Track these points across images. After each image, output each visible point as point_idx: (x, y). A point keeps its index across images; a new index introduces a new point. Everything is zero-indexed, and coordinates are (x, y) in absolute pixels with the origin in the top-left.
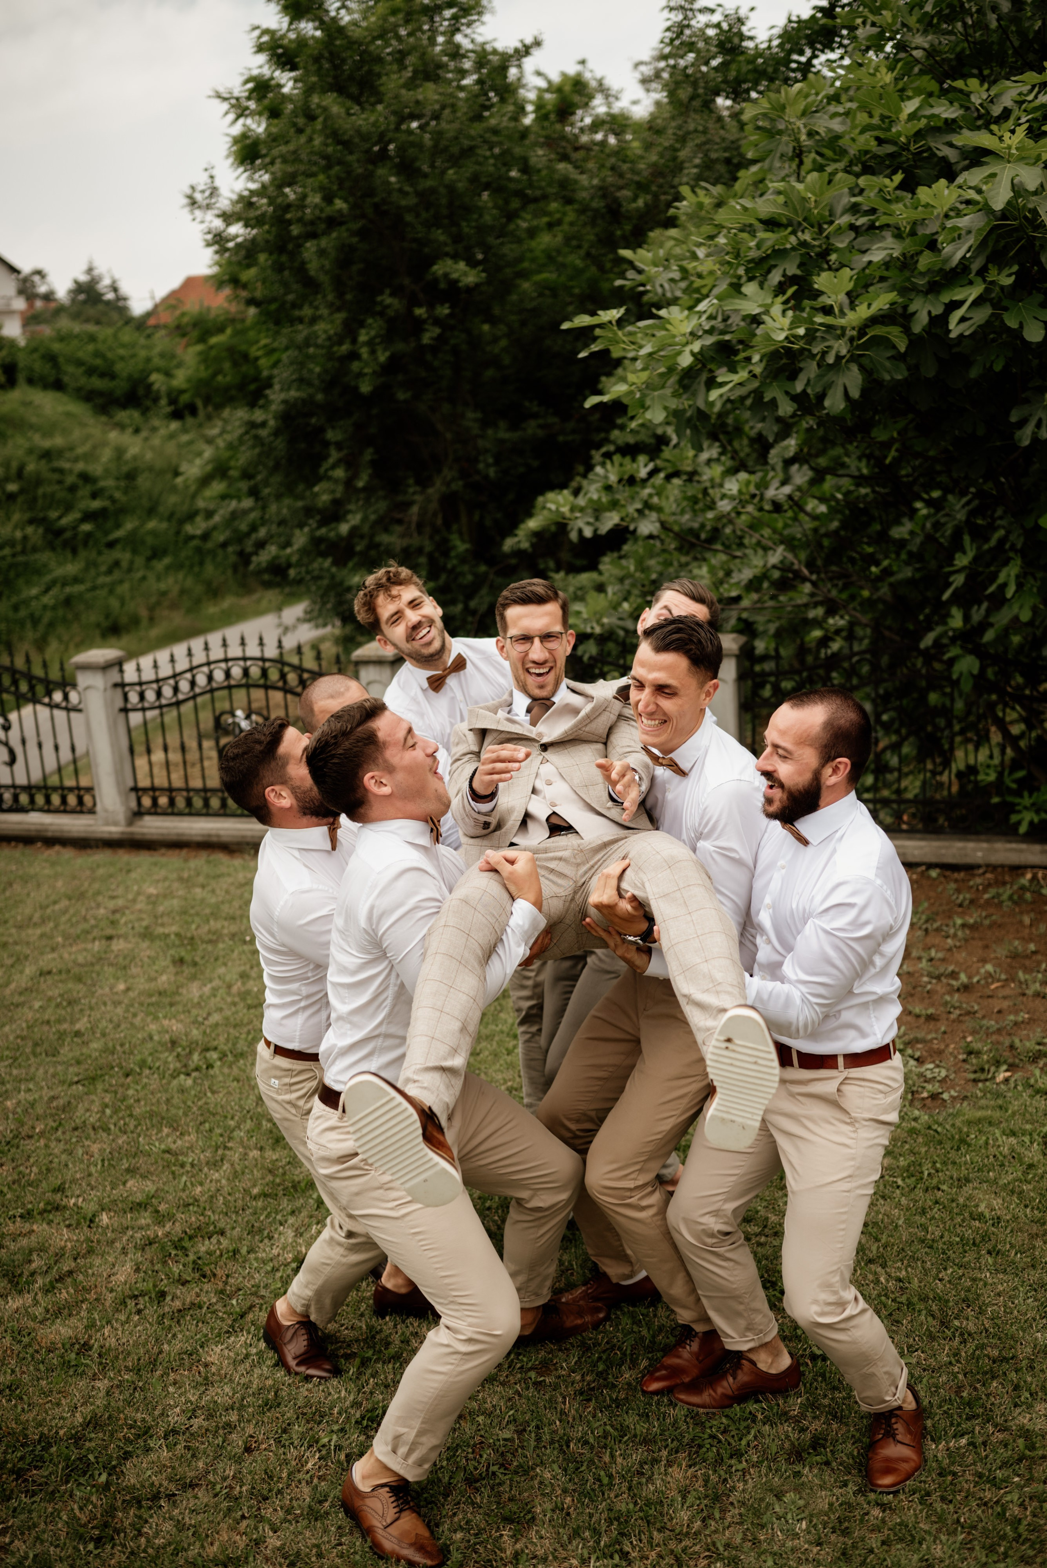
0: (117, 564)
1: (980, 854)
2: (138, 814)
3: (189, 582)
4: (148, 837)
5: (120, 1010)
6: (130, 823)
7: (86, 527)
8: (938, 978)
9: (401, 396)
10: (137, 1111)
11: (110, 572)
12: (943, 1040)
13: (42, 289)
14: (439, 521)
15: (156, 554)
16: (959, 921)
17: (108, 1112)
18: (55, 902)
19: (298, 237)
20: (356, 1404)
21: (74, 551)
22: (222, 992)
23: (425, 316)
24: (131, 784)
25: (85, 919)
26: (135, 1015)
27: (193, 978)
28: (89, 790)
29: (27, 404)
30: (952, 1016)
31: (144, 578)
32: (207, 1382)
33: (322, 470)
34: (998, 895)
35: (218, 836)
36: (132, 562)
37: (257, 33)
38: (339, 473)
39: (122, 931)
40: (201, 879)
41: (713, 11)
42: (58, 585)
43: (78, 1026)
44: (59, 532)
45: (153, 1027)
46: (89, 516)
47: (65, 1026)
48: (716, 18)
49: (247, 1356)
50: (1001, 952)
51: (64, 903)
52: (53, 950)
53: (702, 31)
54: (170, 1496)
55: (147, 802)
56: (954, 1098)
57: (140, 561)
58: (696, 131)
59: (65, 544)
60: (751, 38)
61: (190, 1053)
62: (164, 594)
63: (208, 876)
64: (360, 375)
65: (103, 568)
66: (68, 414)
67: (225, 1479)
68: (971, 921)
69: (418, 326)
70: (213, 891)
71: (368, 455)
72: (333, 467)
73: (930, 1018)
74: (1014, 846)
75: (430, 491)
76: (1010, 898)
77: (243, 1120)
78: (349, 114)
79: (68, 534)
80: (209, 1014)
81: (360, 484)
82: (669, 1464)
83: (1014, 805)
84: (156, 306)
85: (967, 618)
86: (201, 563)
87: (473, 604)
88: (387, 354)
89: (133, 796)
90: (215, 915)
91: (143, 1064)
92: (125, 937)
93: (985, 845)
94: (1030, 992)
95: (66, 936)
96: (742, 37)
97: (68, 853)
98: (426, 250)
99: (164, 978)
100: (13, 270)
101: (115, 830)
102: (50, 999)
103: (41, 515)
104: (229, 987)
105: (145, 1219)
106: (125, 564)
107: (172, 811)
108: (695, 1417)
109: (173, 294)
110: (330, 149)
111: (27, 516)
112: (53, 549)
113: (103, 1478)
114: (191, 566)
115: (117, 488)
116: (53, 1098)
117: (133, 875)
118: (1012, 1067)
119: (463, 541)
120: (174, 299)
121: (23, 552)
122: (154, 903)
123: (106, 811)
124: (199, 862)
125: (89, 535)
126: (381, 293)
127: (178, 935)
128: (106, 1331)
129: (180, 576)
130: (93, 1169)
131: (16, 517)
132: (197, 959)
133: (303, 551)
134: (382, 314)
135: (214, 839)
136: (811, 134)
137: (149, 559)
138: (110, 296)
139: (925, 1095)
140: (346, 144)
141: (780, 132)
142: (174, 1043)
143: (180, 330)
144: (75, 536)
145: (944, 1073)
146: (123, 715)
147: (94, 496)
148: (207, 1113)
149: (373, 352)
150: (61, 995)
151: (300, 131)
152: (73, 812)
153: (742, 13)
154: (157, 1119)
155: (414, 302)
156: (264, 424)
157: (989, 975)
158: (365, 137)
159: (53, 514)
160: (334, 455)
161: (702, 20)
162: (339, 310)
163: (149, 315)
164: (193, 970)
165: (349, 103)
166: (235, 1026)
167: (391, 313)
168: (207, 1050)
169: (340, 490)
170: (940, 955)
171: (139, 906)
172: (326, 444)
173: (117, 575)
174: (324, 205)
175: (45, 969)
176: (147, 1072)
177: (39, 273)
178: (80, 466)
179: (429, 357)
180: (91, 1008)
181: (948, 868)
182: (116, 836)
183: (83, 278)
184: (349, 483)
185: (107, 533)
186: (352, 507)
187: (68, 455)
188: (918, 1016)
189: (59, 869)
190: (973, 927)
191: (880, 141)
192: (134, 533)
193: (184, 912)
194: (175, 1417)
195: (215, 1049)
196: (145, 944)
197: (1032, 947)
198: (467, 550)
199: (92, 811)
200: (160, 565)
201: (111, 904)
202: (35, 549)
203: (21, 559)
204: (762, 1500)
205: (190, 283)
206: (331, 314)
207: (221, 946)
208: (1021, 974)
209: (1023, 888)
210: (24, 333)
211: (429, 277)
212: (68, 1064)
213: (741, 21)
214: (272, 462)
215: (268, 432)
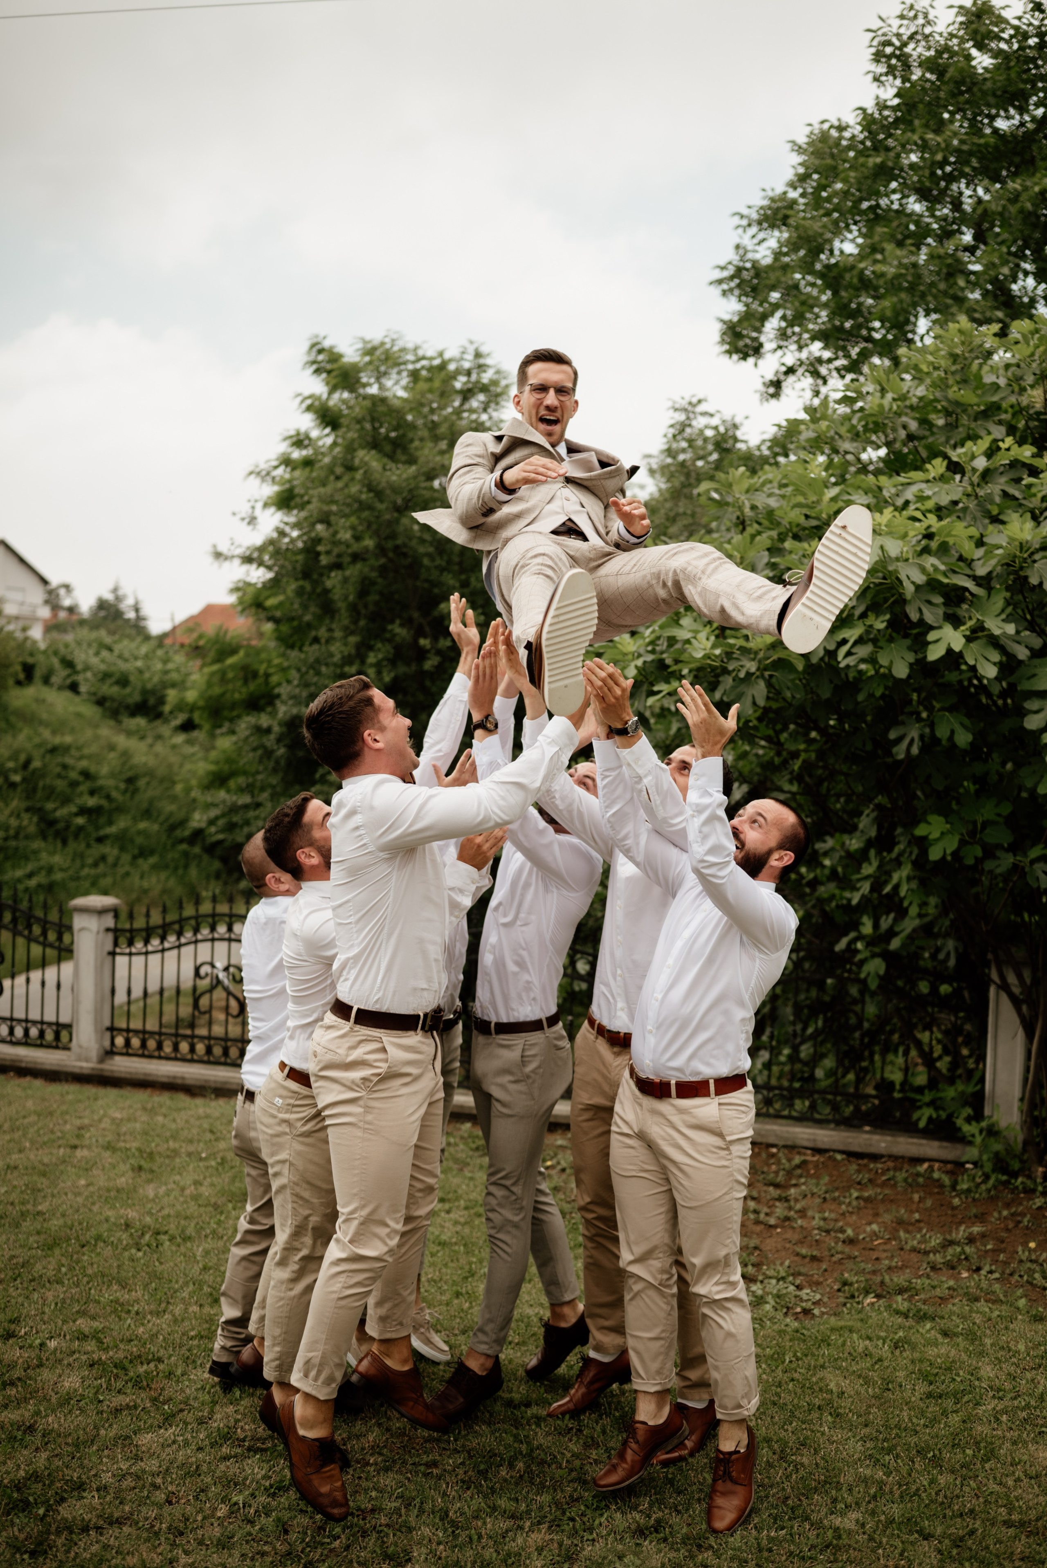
0: (103, 858)
1: (883, 1145)
2: (110, 1053)
3: (172, 883)
4: (117, 1075)
5: (80, 1200)
6: (101, 1061)
7: (80, 821)
8: (828, 1232)
10: (90, 1271)
11: (95, 865)
12: (823, 1275)
13: (67, 602)
15: (143, 853)
16: (855, 1194)
17: (64, 1270)
18: (24, 1117)
19: (324, 567)
20: (266, 1477)
21: (65, 842)
22: (176, 1193)
23: (428, 647)
24: (108, 1023)
25: (52, 1132)
26: (93, 1204)
27: (150, 1181)
28: (68, 1027)
29: (40, 701)
30: (834, 1259)
31: (127, 874)
32: (138, 1458)
33: (317, 776)
34: (893, 1178)
35: (183, 1078)
36: (118, 859)
37: (300, 399)
39: (87, 1142)
40: (164, 1110)
41: (712, 415)
42: (43, 873)
43: (40, 1208)
44: (52, 823)
45: (110, 1213)
46: (83, 811)
47: (29, 1207)
48: (715, 421)
49: (174, 1442)
50: (887, 1218)
51: (33, 1118)
52: (20, 1151)
53: (701, 432)
54: (98, 1528)
55: (120, 1041)
56: (823, 1313)
57: (126, 858)
58: (685, 514)
59: (57, 834)
60: (745, 442)
61: (143, 1234)
62: (146, 892)
63: (170, 1108)
65: (90, 861)
66: (79, 715)
67: (147, 1519)
68: (866, 1194)
69: (421, 655)
70: (174, 1120)
73: (814, 1258)
74: (915, 1140)
76: (905, 1180)
77: (186, 1284)
78: (384, 469)
79: (61, 825)
80: (162, 1208)
82: (531, 1530)
83: (914, 1101)
84: (174, 629)
85: (876, 926)
86: (186, 867)
88: (392, 675)
89: (108, 1035)
90: (174, 1137)
91: (98, 1238)
92: (89, 1147)
93: (889, 1138)
94: (908, 1247)
95: (32, 1142)
96: (736, 440)
97: (38, 1083)
98: (436, 591)
99: (123, 1179)
100: (44, 581)
101: (86, 1066)
102: (15, 1187)
103: (38, 805)
104: (183, 1189)
105: (90, 1346)
106: (110, 860)
107: (144, 1053)
108: (557, 1504)
109: (192, 618)
110: (364, 497)
111: (24, 805)
112: (45, 838)
113: (41, 1511)
114: (176, 869)
115: (117, 788)
116: (14, 1257)
117: (100, 1102)
118: (878, 1296)
120: (192, 624)
121: (16, 837)
122: (118, 1125)
123: (80, 1047)
124: (164, 1099)
125: (81, 829)
126: (392, 622)
127: (140, 1150)
128: (50, 1419)
129: (163, 875)
130: (47, 1310)
131: (15, 803)
132: (155, 1168)
134: (389, 641)
135: (179, 1081)
136: (753, 508)
137: (135, 858)
138: (131, 615)
139: (799, 1310)
140: (379, 494)
141: (727, 504)
142: (127, 1226)
143: (196, 650)
144: (67, 827)
145: (818, 1297)
146: (110, 958)
147: (92, 793)
148: (155, 1276)
149: (379, 673)
150: (26, 1185)
151: (338, 478)
152: (49, 1047)
153: (737, 420)
154: (105, 1278)
155: (420, 633)
156: (268, 730)
157: (875, 1233)
158: (395, 490)
159: (50, 806)
161: (700, 422)
162: (352, 633)
163: (165, 635)
164: (150, 1176)
165: (385, 460)
166: (186, 1218)
167: (398, 639)
168: (158, 1233)
170: (833, 1216)
171: (103, 1125)
173: (101, 868)
174: (352, 541)
175: (12, 1164)
176: (102, 1244)
177: (67, 587)
178: (84, 764)
179: (428, 683)
180: (53, 1196)
181: (852, 1155)
182: (86, 1072)
183: (109, 597)
185: (98, 828)
187: (73, 752)
188: (804, 1257)
189: (30, 1092)
190: (867, 1200)
191: (807, 517)
192: (125, 831)
193: (145, 1133)
194: (107, 1478)
195: (166, 1232)
196: (108, 1154)
197: (917, 1216)
199: (67, 1048)
200: (145, 864)
201: (78, 1122)
202: (27, 837)
203: (13, 843)
204: (605, 1558)
205: (209, 610)
206: (346, 637)
207: (178, 1160)
208: (902, 1234)
209: (918, 1175)
210: (44, 639)
211: (436, 613)
212: (29, 1234)
213: (735, 426)
214: (272, 764)
215: (272, 737)
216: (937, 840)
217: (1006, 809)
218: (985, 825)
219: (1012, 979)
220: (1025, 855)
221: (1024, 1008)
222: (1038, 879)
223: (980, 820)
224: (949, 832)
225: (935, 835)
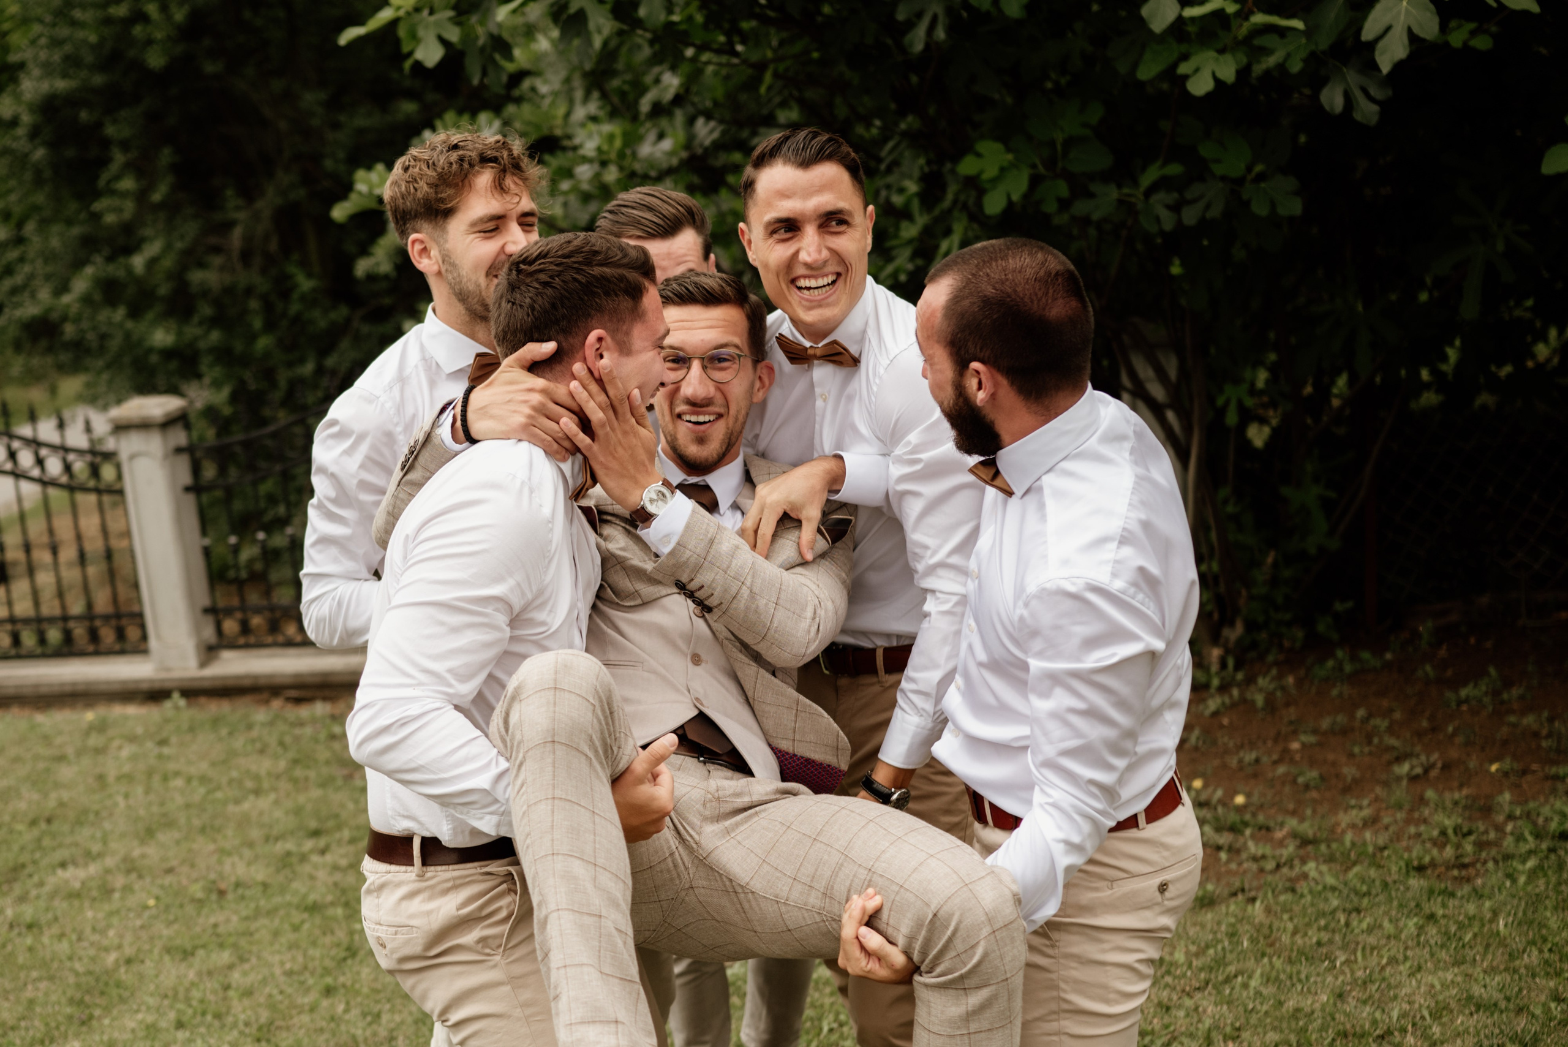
9: (210, 68)
14: (273, 246)
33: (102, 183)
38: (127, 184)
64: (150, 42)
71: (166, 156)
72: (118, 178)
75: (260, 204)
81: (157, 197)
87: (330, 362)
88: (186, 9)
119: (310, 275)
133: (86, 300)
149: (164, 9)
160: (119, 158)
169: (129, 207)
172: (106, 143)
184: (141, 197)
186: (148, 232)
198: (314, 290)
214: (28, 176)
215: (20, 131)
216: (995, 181)
217: (1096, 113)
218: (1069, 142)
219: (1145, 372)
220: (1135, 183)
221: (1170, 416)
222: (1158, 220)
223: (1059, 137)
224: (1013, 166)
225: (990, 172)
